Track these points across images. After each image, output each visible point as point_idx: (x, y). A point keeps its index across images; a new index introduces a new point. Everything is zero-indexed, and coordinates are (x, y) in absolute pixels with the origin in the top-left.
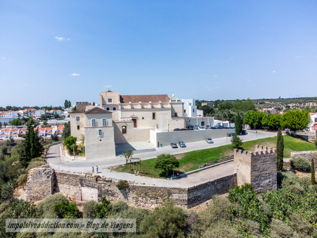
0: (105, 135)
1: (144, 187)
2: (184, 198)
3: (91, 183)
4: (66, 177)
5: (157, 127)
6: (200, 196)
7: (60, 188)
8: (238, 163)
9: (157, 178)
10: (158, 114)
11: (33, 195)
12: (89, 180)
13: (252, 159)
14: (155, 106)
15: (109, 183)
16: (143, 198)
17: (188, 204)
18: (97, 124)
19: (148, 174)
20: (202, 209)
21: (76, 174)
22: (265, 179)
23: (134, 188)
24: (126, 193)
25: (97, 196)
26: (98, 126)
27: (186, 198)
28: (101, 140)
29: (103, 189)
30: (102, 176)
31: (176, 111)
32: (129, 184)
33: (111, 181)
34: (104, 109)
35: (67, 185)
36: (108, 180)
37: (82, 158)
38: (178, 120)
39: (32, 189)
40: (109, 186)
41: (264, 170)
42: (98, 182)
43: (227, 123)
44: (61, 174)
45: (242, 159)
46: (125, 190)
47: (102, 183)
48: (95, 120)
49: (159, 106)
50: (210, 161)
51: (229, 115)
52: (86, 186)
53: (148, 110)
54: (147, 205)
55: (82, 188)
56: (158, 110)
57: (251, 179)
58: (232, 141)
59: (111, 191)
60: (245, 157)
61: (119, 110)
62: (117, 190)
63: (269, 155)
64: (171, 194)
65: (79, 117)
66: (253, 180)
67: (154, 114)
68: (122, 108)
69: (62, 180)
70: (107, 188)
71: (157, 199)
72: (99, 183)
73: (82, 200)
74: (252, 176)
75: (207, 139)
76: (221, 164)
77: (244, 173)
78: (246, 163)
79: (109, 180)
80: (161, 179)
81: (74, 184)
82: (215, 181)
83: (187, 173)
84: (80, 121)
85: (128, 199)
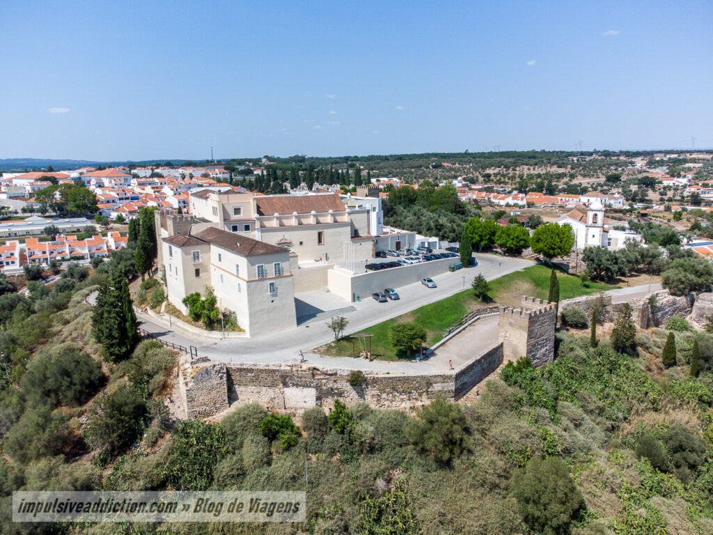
0: (279, 291)
1: (390, 378)
2: (450, 388)
3: (303, 379)
4: (253, 374)
5: (327, 259)
6: (466, 383)
7: (238, 393)
8: (506, 328)
9: (396, 361)
10: (327, 233)
11: (198, 409)
12: (300, 375)
13: (529, 322)
14: (322, 219)
15: (333, 378)
16: (388, 394)
17: (455, 397)
18: (266, 274)
19: (378, 356)
20: (471, 400)
21: (271, 368)
22: (542, 347)
23: (375, 381)
24: (362, 390)
25: (315, 399)
26: (268, 277)
27: (453, 388)
28: (273, 301)
29: (324, 388)
30: (322, 367)
31: (357, 226)
32: (366, 376)
33: (336, 374)
34: (227, 230)
35: (254, 387)
36: (331, 372)
37: (239, 334)
38: (362, 243)
39: (195, 400)
40: (335, 381)
41: (541, 335)
42: (316, 378)
43: (436, 242)
44: (241, 370)
45: (513, 322)
46: (361, 385)
47: (322, 379)
48: (262, 266)
49: (329, 219)
50: (453, 323)
51: (436, 226)
52: (294, 385)
53: (309, 227)
54: (394, 403)
55: (286, 389)
56: (328, 226)
57: (527, 350)
58: (473, 285)
59: (338, 390)
60: (519, 319)
61: (255, 229)
62: (347, 387)
63: (547, 313)
64: (431, 384)
65: (198, 252)
66: (529, 352)
67: (320, 235)
68: (262, 226)
69: (243, 379)
70: (331, 385)
71: (409, 393)
72: (318, 379)
73: (285, 408)
74: (528, 346)
75: (425, 280)
76: (466, 327)
77: (515, 342)
78: (521, 328)
79: (334, 372)
80: (403, 362)
81: (270, 385)
82: (482, 358)
83: (433, 348)
84: (201, 261)
85: (364, 399)
